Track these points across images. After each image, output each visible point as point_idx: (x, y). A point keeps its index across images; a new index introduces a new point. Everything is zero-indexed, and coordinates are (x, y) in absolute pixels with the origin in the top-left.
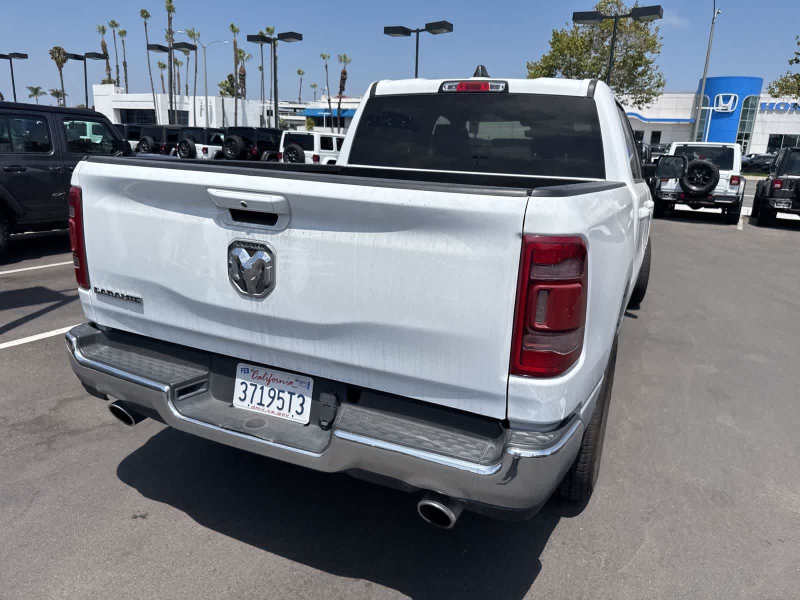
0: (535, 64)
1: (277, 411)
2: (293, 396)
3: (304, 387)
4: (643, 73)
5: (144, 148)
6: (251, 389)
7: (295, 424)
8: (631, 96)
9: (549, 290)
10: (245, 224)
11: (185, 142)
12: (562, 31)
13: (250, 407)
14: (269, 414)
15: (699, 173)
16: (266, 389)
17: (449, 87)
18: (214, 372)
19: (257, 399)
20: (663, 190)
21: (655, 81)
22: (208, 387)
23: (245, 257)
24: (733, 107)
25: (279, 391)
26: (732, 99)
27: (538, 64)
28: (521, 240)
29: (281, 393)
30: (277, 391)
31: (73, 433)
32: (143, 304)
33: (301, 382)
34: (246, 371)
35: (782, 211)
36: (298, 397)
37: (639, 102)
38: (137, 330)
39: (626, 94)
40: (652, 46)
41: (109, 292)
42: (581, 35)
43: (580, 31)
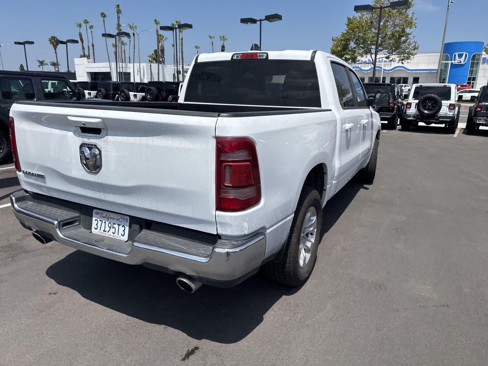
0: (337, 38)
1: (112, 234)
2: (120, 226)
3: (125, 221)
4: (405, 42)
5: (100, 95)
6: (100, 223)
7: (120, 241)
8: (397, 56)
9: (230, 166)
10: (87, 134)
11: (123, 91)
12: (354, 17)
13: (100, 232)
14: (109, 236)
15: (430, 103)
16: (107, 223)
17: (237, 57)
18: (82, 214)
19: (103, 228)
20: (407, 114)
21: (412, 46)
22: (80, 222)
23: (87, 152)
24: (464, 61)
25: (113, 224)
26: (464, 56)
27: (339, 38)
28: (215, 140)
29: (114, 225)
30: (112, 224)
31: (27, 252)
32: (45, 178)
33: (124, 219)
34: (97, 213)
35: (483, 125)
36: (122, 227)
37: (402, 60)
38: (44, 193)
39: (394, 55)
40: (410, 24)
41: (29, 172)
42: (366, 19)
43: (365, 16)
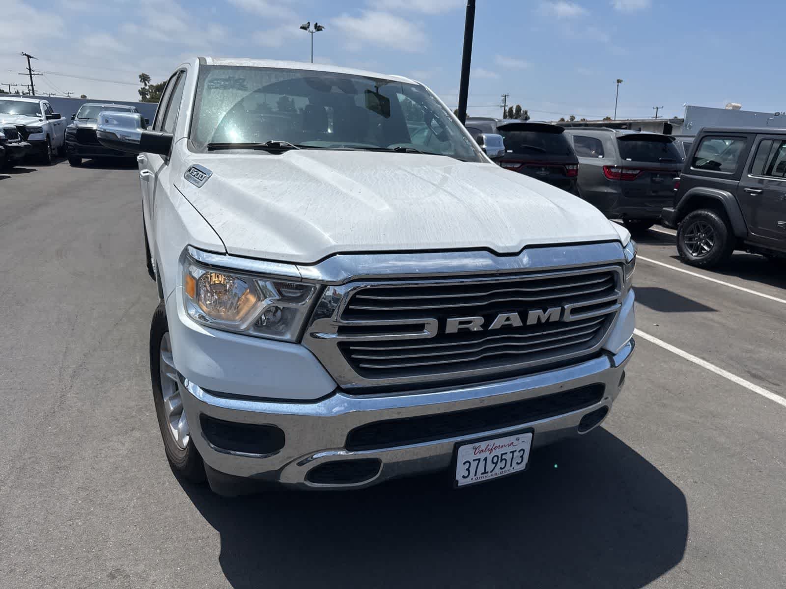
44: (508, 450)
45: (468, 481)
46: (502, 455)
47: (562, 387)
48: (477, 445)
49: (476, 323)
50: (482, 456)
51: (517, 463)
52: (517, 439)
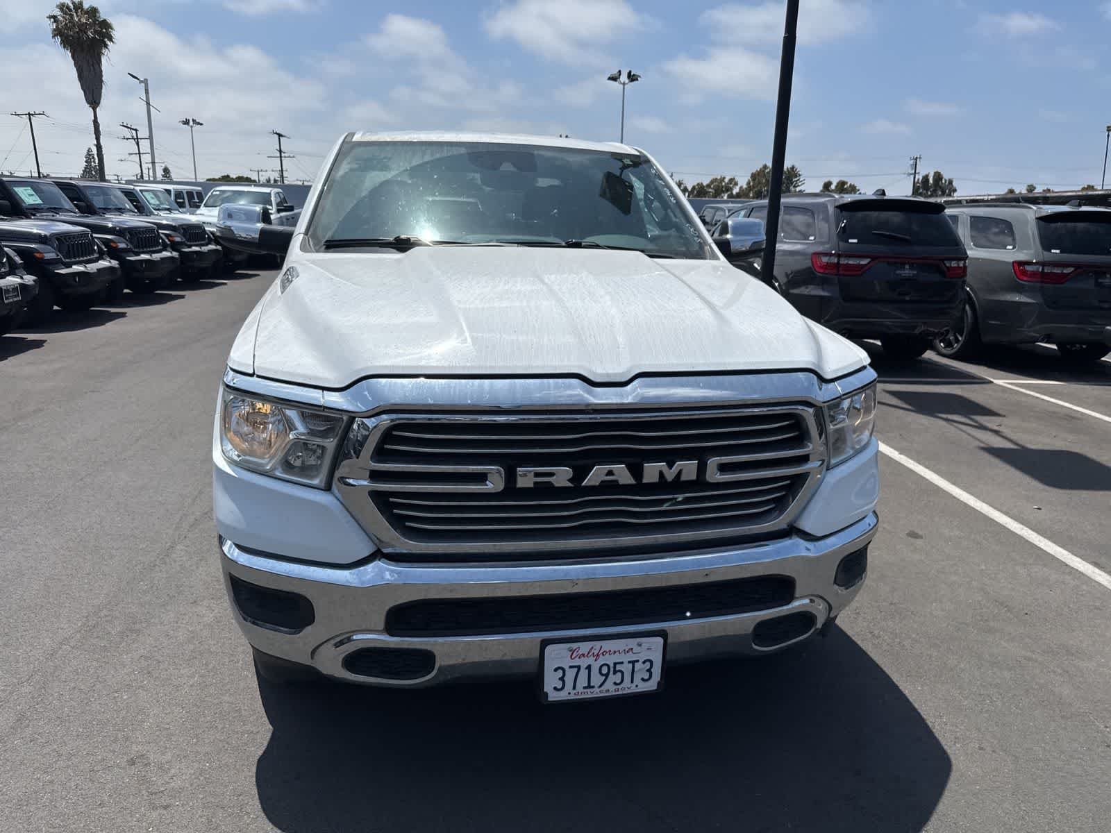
44: (626, 658)
45: (562, 696)
46: (615, 664)
47: (707, 575)
48: (574, 646)
49: (562, 476)
50: (583, 663)
51: (643, 679)
52: (640, 645)
